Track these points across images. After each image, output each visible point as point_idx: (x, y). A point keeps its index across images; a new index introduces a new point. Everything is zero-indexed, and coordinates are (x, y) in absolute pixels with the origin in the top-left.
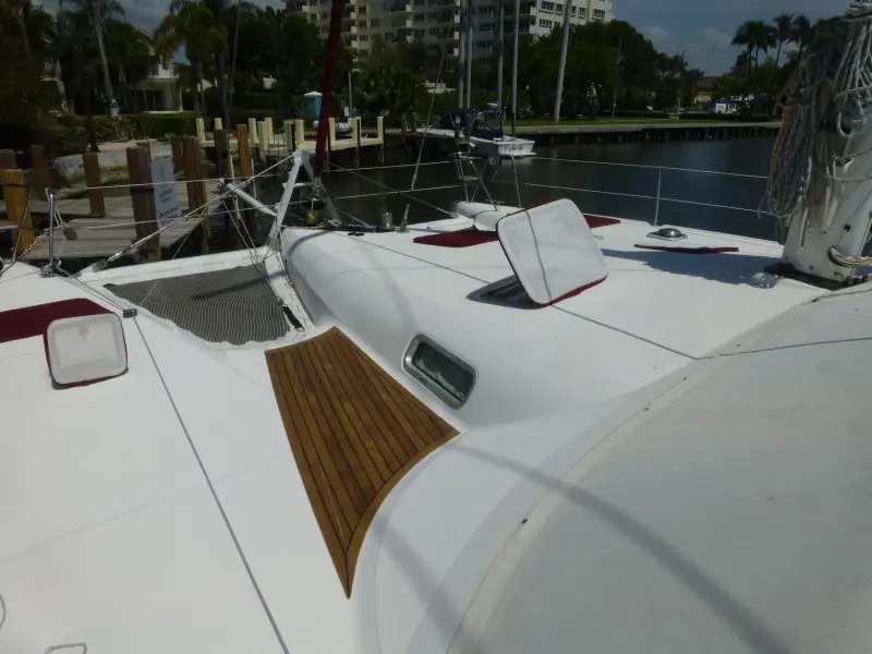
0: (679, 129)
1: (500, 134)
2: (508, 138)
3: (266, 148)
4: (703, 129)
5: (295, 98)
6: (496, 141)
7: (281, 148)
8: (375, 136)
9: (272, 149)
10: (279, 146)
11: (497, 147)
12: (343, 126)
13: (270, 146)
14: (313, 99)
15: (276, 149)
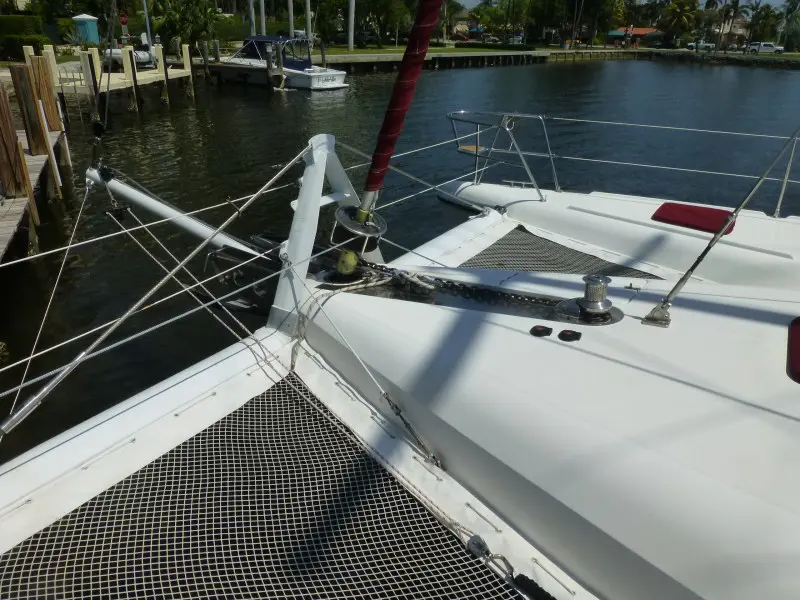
0: (463, 58)
1: (307, 64)
2: (317, 68)
3: (57, 84)
4: (483, 58)
5: (62, 22)
6: (306, 72)
7: (78, 83)
8: (181, 66)
9: (65, 84)
10: (74, 80)
11: (310, 78)
12: (142, 55)
13: (62, 80)
14: (83, 23)
15: (71, 84)
